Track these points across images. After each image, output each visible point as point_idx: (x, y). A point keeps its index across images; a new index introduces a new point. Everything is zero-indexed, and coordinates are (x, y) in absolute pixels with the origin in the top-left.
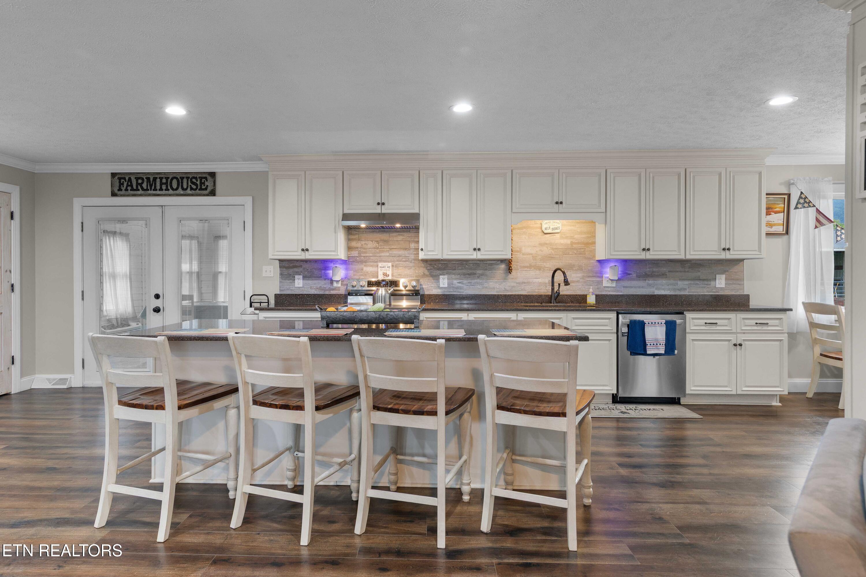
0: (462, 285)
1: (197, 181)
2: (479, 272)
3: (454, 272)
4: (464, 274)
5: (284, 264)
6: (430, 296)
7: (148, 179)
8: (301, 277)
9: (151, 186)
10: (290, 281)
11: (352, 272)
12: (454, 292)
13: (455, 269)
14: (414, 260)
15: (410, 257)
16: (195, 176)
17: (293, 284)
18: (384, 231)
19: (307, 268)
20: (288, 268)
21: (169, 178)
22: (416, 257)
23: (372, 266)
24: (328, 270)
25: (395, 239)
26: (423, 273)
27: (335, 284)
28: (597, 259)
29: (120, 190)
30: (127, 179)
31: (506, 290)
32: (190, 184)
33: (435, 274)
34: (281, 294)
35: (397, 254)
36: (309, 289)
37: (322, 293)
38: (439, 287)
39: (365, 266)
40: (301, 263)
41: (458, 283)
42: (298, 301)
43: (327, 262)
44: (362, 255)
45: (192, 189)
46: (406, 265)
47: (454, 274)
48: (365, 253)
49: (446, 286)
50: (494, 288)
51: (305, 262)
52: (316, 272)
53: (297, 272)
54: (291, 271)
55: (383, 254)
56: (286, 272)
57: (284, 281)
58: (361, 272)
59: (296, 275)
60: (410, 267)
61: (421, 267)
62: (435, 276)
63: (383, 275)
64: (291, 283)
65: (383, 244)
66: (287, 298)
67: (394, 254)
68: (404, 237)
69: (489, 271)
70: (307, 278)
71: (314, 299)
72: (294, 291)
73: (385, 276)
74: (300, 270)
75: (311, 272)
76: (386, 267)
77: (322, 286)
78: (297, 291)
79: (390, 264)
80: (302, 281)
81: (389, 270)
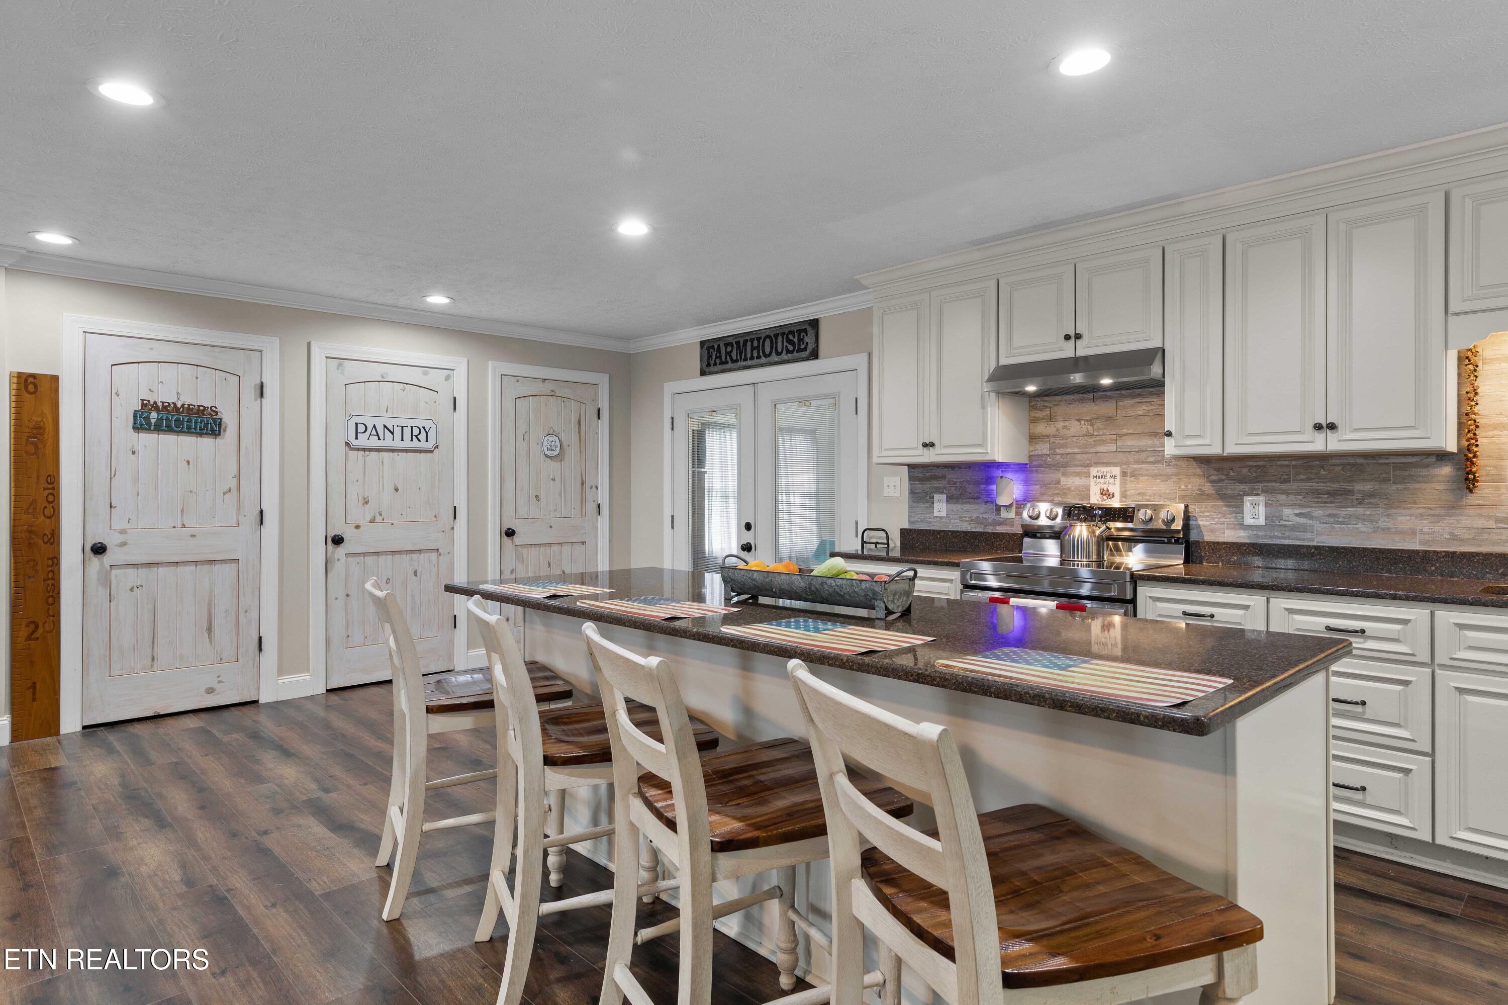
0: (1309, 522)
1: (794, 337)
2: (1364, 486)
3: (1284, 486)
4: (1316, 493)
5: (916, 472)
6: (1216, 547)
7: (738, 343)
8: (944, 497)
9: (741, 356)
10: (927, 505)
11: (1038, 487)
12: (1283, 538)
13: (1286, 481)
14: (1177, 458)
16: (792, 329)
17: (931, 511)
18: (1106, 396)
19: (954, 481)
20: (922, 480)
21: (760, 338)
23: (1078, 474)
24: (991, 484)
25: (1130, 412)
26: (1200, 490)
27: (1004, 514)
29: (709, 365)
30: (716, 348)
31: (1454, 538)
32: (785, 344)
33: (1230, 492)
34: (911, 530)
35: (1134, 447)
36: (959, 521)
37: (981, 530)
38: (1241, 525)
39: (1063, 474)
40: (945, 470)
41: (1296, 515)
42: (939, 544)
43: (989, 467)
44: (1058, 451)
45: (788, 352)
46: (1156, 471)
47: (1284, 492)
48: (1065, 446)
49: (1262, 521)
50: (1413, 532)
51: (950, 470)
52: (970, 489)
53: (937, 488)
54: (927, 485)
55: (1102, 448)
56: (919, 488)
57: (917, 505)
58: (1056, 488)
59: (936, 493)
60: (1164, 475)
61: (1195, 475)
62: (1232, 497)
63: (1102, 494)
64: (927, 508)
65: (1104, 425)
66: (920, 538)
67: (1128, 447)
68: (1150, 408)
69: (1394, 483)
70: (955, 500)
71: (965, 541)
72: (933, 524)
73: (1105, 497)
74: (944, 482)
75: (961, 487)
76: (1108, 477)
77: (981, 516)
78: (938, 524)
79: (1116, 471)
80: (945, 505)
81: (1114, 484)
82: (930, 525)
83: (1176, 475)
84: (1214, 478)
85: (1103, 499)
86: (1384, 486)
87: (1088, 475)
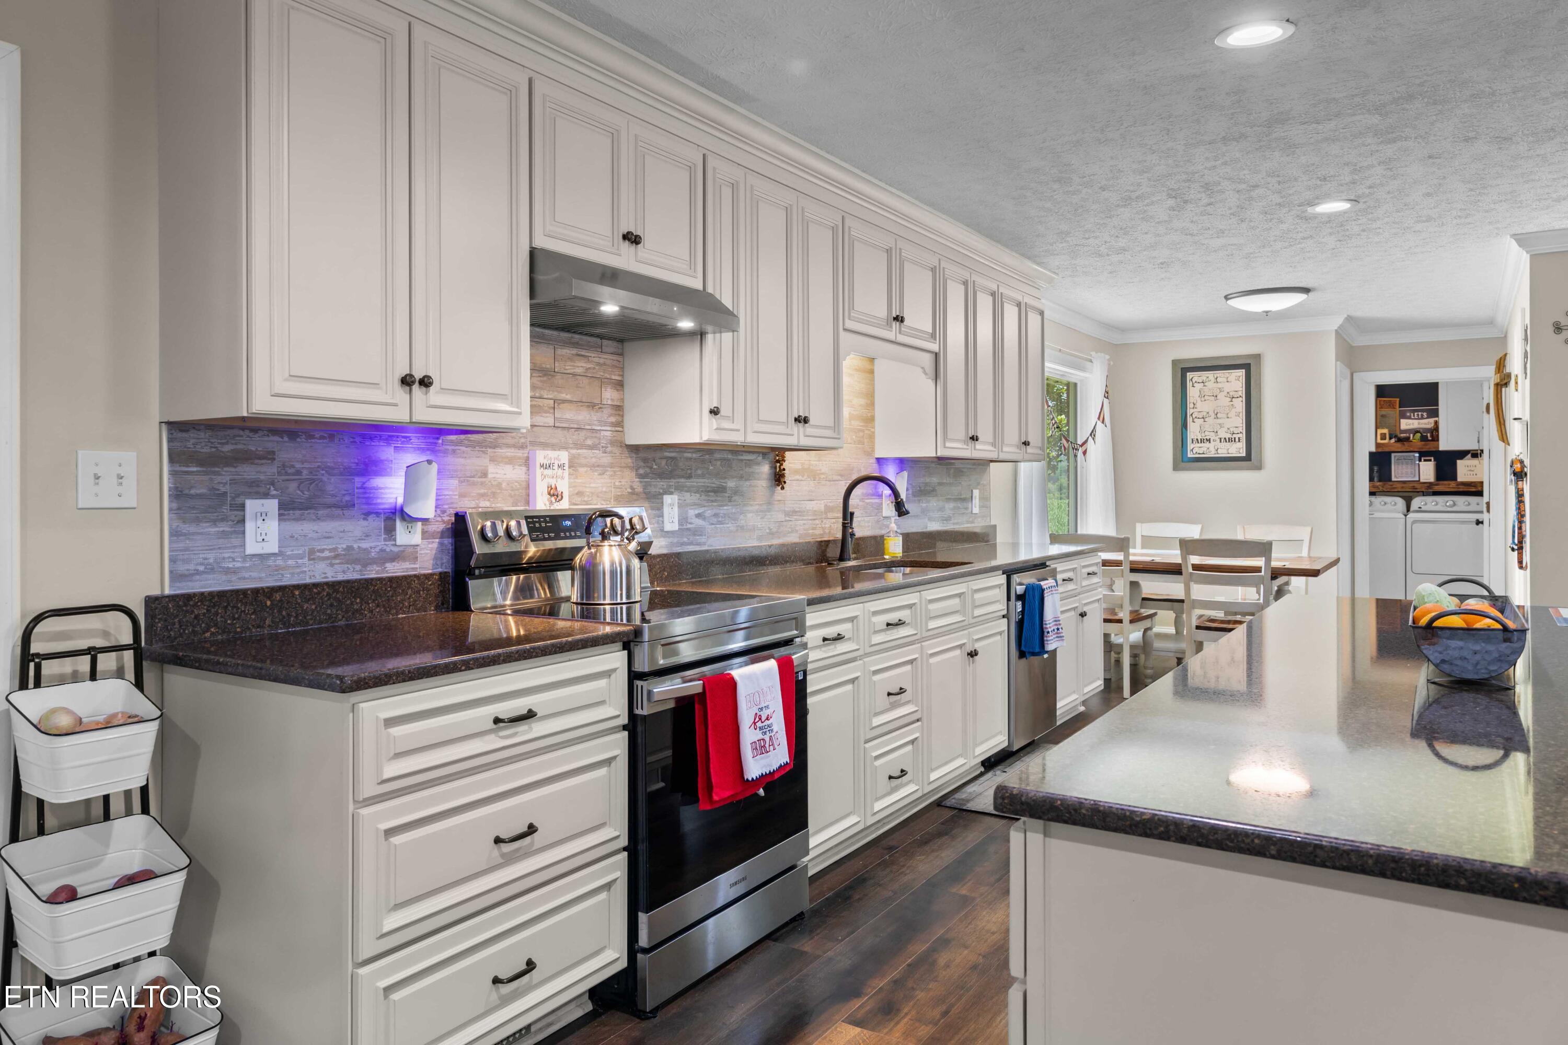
0: (703, 523)
2: (731, 484)
3: (688, 483)
4: (707, 491)
5: (191, 441)
8: (272, 505)
10: (223, 527)
11: (454, 482)
12: (689, 544)
13: (690, 477)
14: (613, 443)
15: (603, 433)
17: (236, 541)
19: (298, 466)
20: (211, 462)
22: (615, 434)
23: (511, 461)
24: (378, 473)
25: (569, 368)
26: (632, 488)
27: (400, 536)
28: (879, 455)
33: (654, 490)
34: (188, 597)
35: (573, 422)
36: (306, 560)
37: (356, 576)
38: (662, 532)
39: (492, 460)
40: (271, 443)
41: (698, 516)
42: (267, 622)
46: (594, 460)
47: (689, 490)
49: (675, 527)
50: (754, 529)
51: (286, 439)
52: (333, 485)
53: (252, 483)
54: (224, 477)
55: (538, 420)
56: (200, 483)
57: (192, 528)
58: (482, 483)
59: (249, 495)
61: (627, 467)
62: (655, 496)
63: (549, 494)
64: (224, 535)
65: (541, 381)
66: (217, 614)
67: (567, 420)
68: (589, 366)
69: (746, 480)
70: (298, 512)
71: (332, 605)
72: (240, 575)
73: (553, 499)
74: (268, 471)
75: (313, 481)
76: (556, 467)
77: (355, 546)
78: (254, 574)
79: (564, 456)
80: (276, 523)
81: (563, 478)
82: (234, 578)
83: (612, 466)
84: (641, 471)
85: (551, 503)
86: (741, 483)
87: (527, 462)
